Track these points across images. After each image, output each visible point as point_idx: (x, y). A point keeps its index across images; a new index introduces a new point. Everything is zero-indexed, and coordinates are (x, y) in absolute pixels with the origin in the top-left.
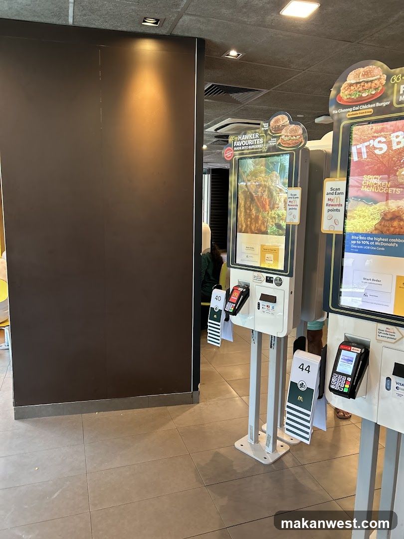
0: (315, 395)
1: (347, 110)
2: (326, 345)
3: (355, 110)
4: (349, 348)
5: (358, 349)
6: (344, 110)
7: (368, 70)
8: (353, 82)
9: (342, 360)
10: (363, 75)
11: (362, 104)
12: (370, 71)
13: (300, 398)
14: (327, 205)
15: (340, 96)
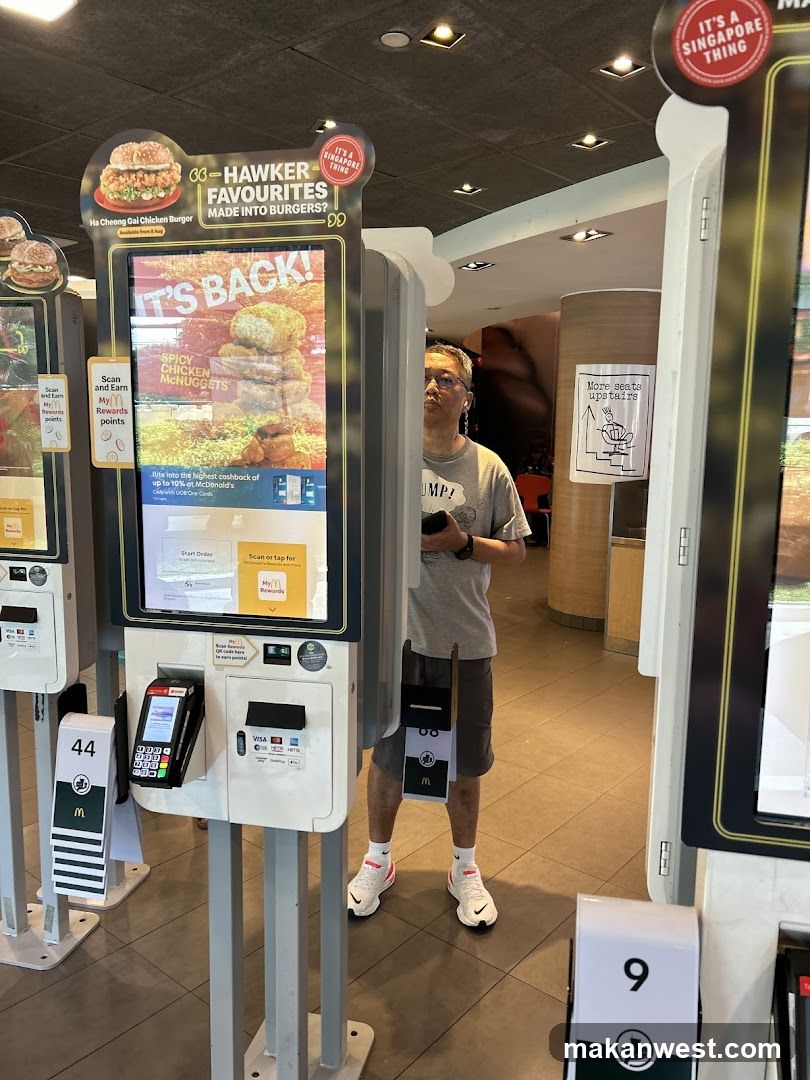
0: (109, 798)
1: (116, 222)
2: (125, 693)
3: (133, 225)
4: (165, 691)
5: (182, 689)
6: (111, 222)
7: (146, 148)
8: (122, 167)
9: (153, 717)
10: (140, 158)
11: (144, 215)
12: (151, 151)
13: (79, 812)
14: (98, 410)
15: (100, 193)
